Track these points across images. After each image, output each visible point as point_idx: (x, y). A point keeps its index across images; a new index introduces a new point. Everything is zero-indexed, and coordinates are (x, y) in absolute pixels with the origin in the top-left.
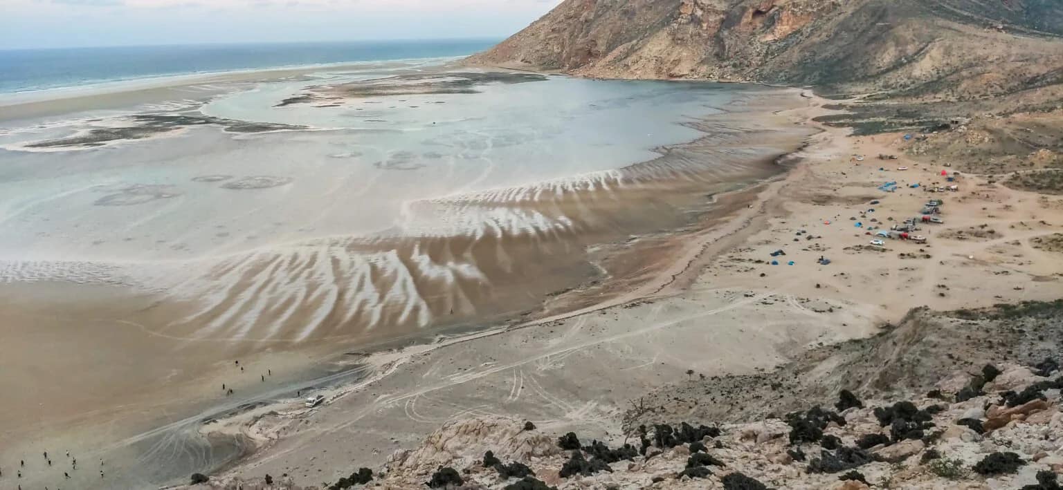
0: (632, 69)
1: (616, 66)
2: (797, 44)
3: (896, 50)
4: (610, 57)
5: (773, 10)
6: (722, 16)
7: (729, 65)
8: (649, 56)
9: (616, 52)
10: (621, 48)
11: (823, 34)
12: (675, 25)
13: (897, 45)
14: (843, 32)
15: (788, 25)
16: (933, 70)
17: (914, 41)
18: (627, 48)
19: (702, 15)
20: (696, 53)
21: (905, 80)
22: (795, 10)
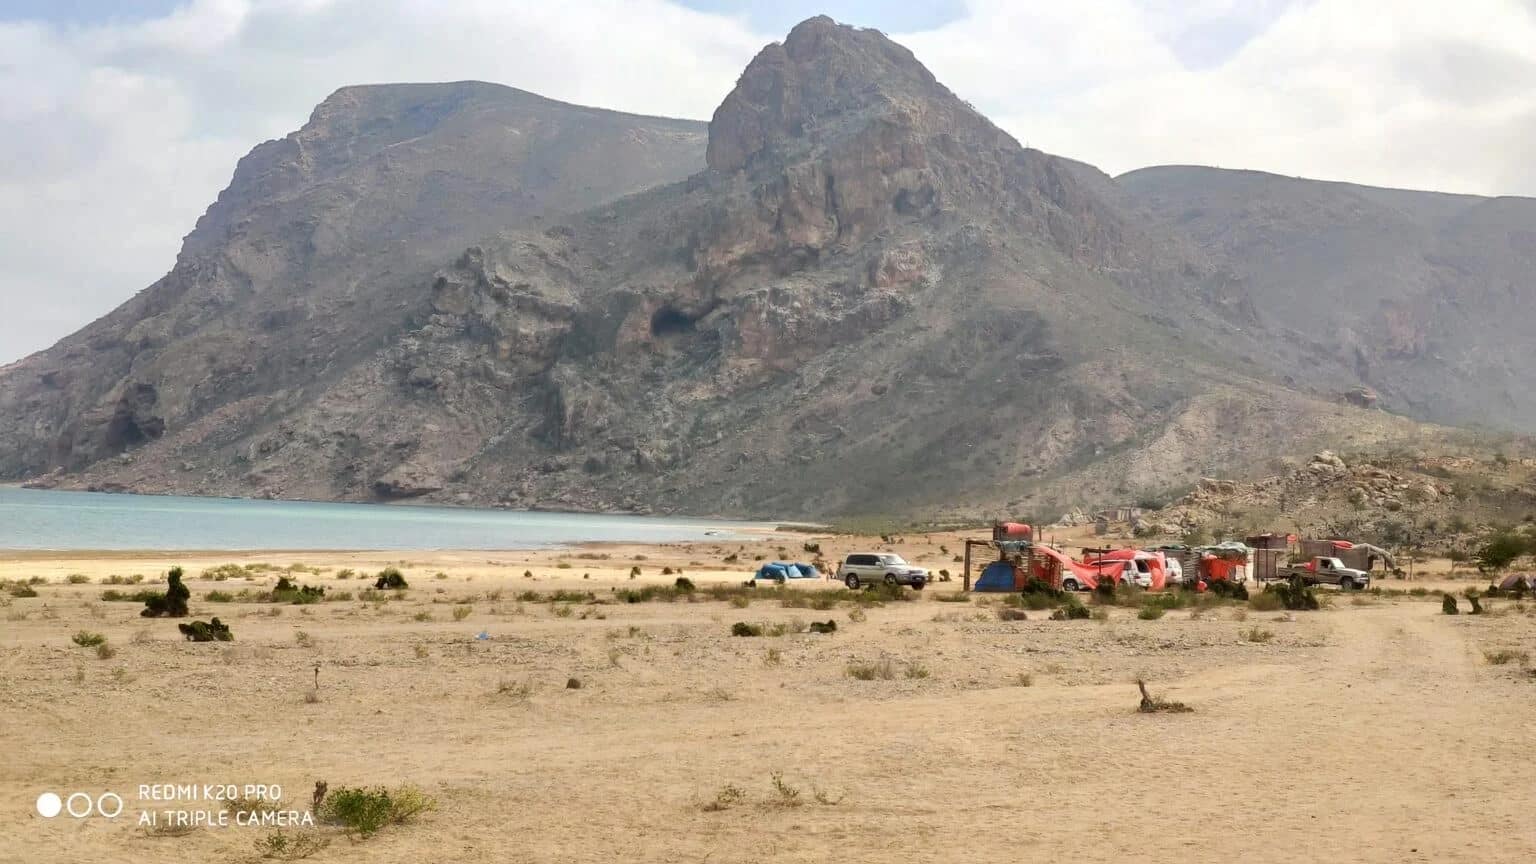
0: (256, 470)
1: (206, 461)
2: (784, 408)
3: (1076, 427)
4: (192, 434)
5: (715, 314)
6: (561, 325)
7: (574, 464)
8: (317, 433)
9: (211, 421)
10: (232, 409)
11: (864, 382)
12: (414, 344)
13: (1080, 410)
14: (922, 377)
15: (757, 354)
16: (1189, 470)
17: (1126, 402)
18: (253, 412)
19: (498, 316)
20: (471, 427)
21: (1109, 496)
22: (780, 310)
